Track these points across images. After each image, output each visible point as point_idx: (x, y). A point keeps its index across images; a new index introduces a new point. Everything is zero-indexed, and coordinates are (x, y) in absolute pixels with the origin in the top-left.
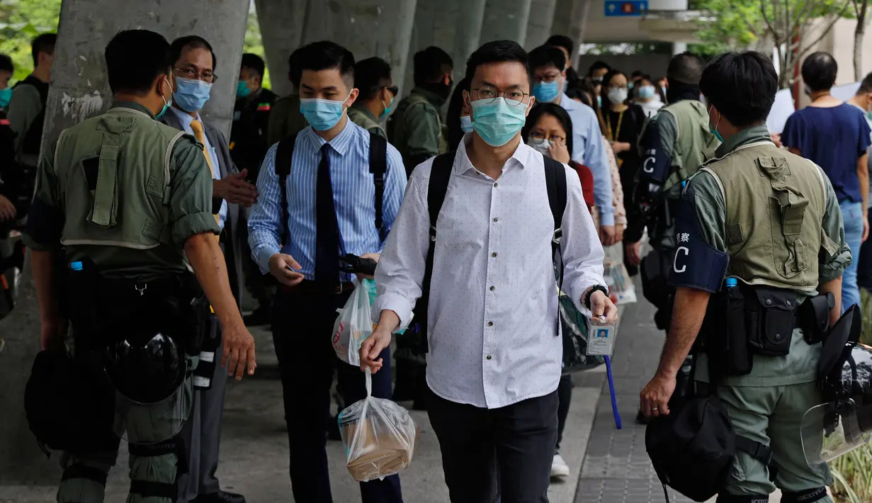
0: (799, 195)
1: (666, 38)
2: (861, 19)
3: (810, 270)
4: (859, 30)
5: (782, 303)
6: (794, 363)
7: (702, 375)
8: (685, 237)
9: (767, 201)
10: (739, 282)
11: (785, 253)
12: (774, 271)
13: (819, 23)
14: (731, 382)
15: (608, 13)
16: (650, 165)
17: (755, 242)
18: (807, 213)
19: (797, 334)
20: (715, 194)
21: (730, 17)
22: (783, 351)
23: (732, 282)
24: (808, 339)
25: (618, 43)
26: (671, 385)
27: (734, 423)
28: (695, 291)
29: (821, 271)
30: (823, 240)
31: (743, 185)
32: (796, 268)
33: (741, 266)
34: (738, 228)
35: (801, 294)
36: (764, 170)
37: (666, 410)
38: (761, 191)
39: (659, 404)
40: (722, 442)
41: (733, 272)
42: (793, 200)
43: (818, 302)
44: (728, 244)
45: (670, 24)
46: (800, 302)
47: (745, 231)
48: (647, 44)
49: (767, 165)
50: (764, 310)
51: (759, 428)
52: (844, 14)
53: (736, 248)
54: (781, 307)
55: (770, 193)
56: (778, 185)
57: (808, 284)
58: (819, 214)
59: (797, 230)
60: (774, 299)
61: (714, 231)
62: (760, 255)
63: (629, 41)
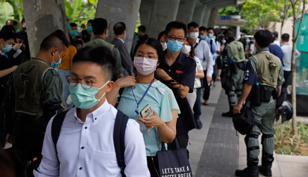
0: (275, 64)
1: (235, 25)
2: (283, 23)
3: (275, 82)
4: (282, 25)
5: (269, 89)
6: (271, 104)
7: (248, 105)
8: (248, 71)
9: (268, 65)
10: (259, 84)
11: (271, 78)
12: (268, 81)
13: (272, 23)
14: (256, 108)
15: (222, 19)
16: (225, 60)
17: (264, 74)
18: (276, 69)
19: (272, 97)
20: (256, 62)
21: (251, 21)
22: (268, 101)
23: (258, 84)
24: (274, 98)
25: (223, 26)
26: (241, 106)
27: (255, 117)
28: (249, 84)
29: (278, 83)
30: (279, 76)
31: (262, 61)
32: (273, 81)
33: (260, 80)
34: (260, 71)
35: (273, 88)
36: (267, 58)
37: (240, 112)
38: (267, 62)
39: (238, 111)
40: (252, 121)
41: (258, 82)
42: (274, 65)
43: (276, 90)
44: (258, 74)
45: (236, 22)
46: (273, 89)
47: (262, 71)
48: (231, 26)
49: (268, 56)
50: (265, 91)
51: (259, 119)
52: (279, 21)
53: (259, 75)
54: (269, 90)
55: (268, 63)
56: (270, 61)
57: (275, 85)
58: (279, 69)
59: (274, 72)
60: (267, 89)
61: (255, 70)
62: (265, 77)
63: (227, 26)
